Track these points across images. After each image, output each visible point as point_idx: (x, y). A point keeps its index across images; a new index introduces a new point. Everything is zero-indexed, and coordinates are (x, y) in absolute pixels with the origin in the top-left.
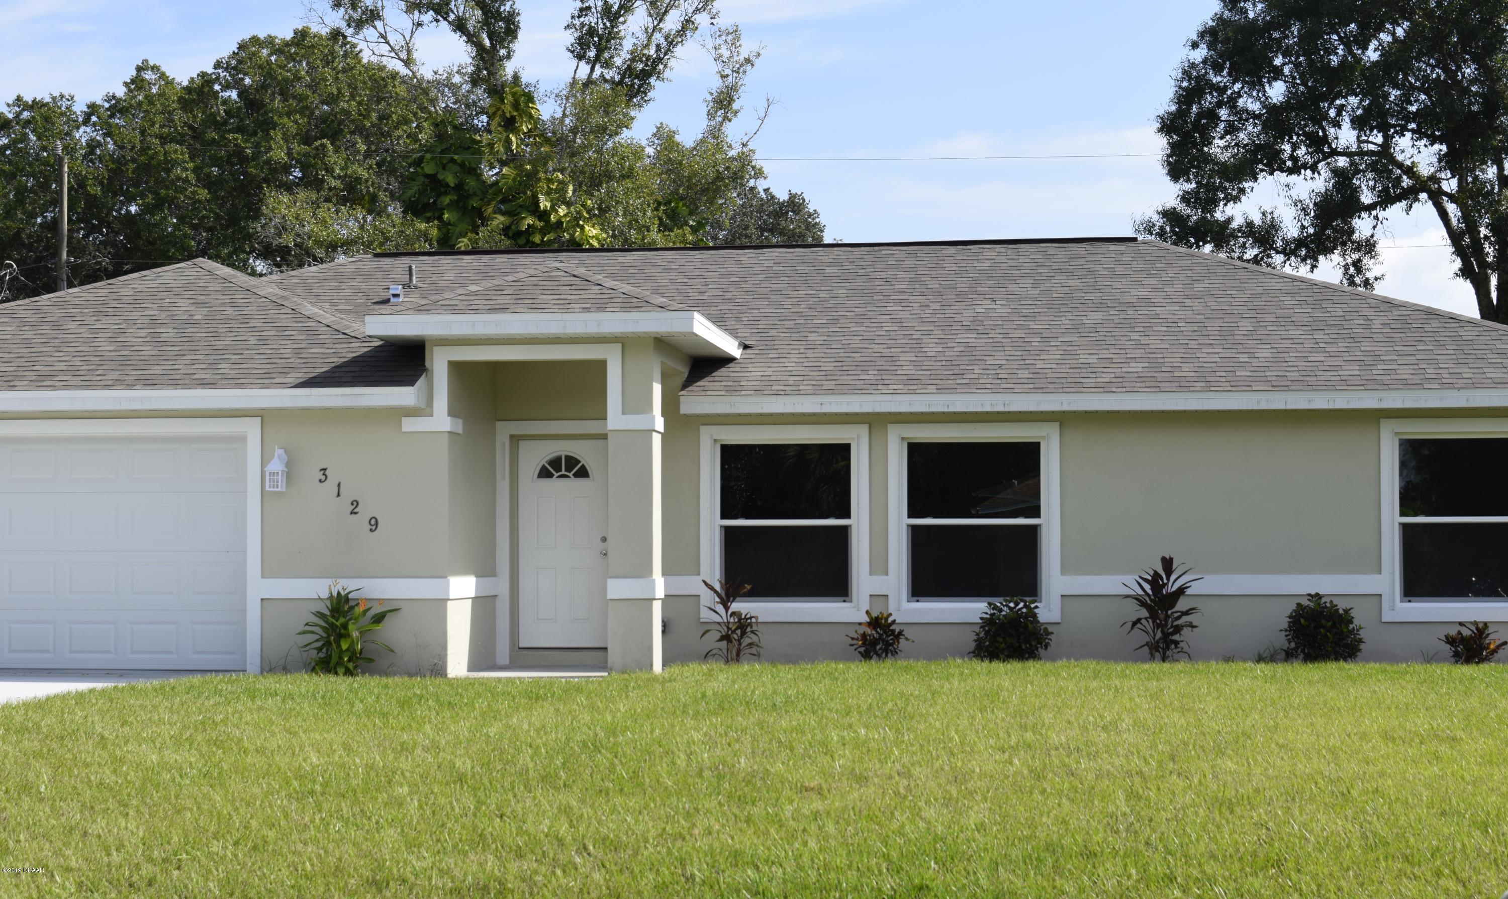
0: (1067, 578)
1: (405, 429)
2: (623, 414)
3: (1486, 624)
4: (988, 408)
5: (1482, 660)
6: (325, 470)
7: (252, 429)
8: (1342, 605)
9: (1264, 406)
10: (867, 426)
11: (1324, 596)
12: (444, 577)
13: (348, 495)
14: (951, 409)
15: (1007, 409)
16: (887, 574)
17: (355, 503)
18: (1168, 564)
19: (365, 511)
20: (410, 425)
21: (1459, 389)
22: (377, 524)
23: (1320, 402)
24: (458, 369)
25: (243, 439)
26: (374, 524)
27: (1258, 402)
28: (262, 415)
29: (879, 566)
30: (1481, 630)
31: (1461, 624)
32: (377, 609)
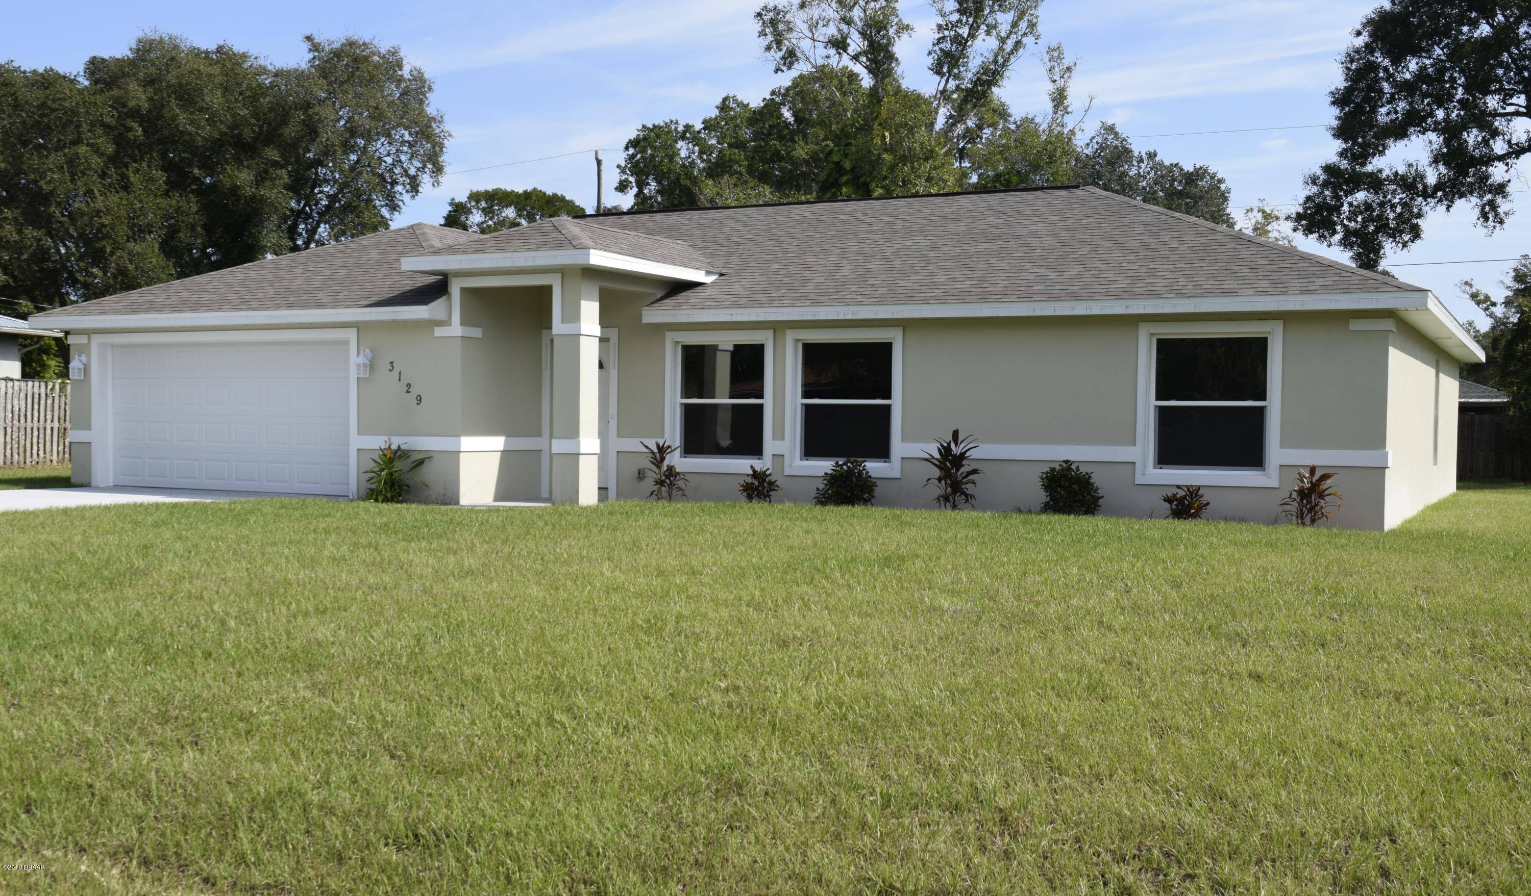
0: (906, 445)
1: (436, 335)
2: (562, 322)
3: (1199, 488)
4: (842, 317)
5: (1195, 516)
6: (392, 363)
7: (351, 335)
8: (1083, 469)
9: (1038, 313)
10: (772, 330)
11: (1074, 462)
12: (459, 436)
13: (405, 381)
14: (817, 318)
15: (855, 317)
16: (783, 439)
17: (409, 385)
18: (956, 434)
19: (415, 391)
20: (439, 332)
21: (1188, 297)
22: (420, 400)
23: (1080, 309)
24: (467, 292)
25: (346, 343)
26: (419, 399)
27: (1034, 310)
28: (357, 326)
29: (779, 434)
30: (1194, 492)
31: (1178, 487)
32: (419, 457)
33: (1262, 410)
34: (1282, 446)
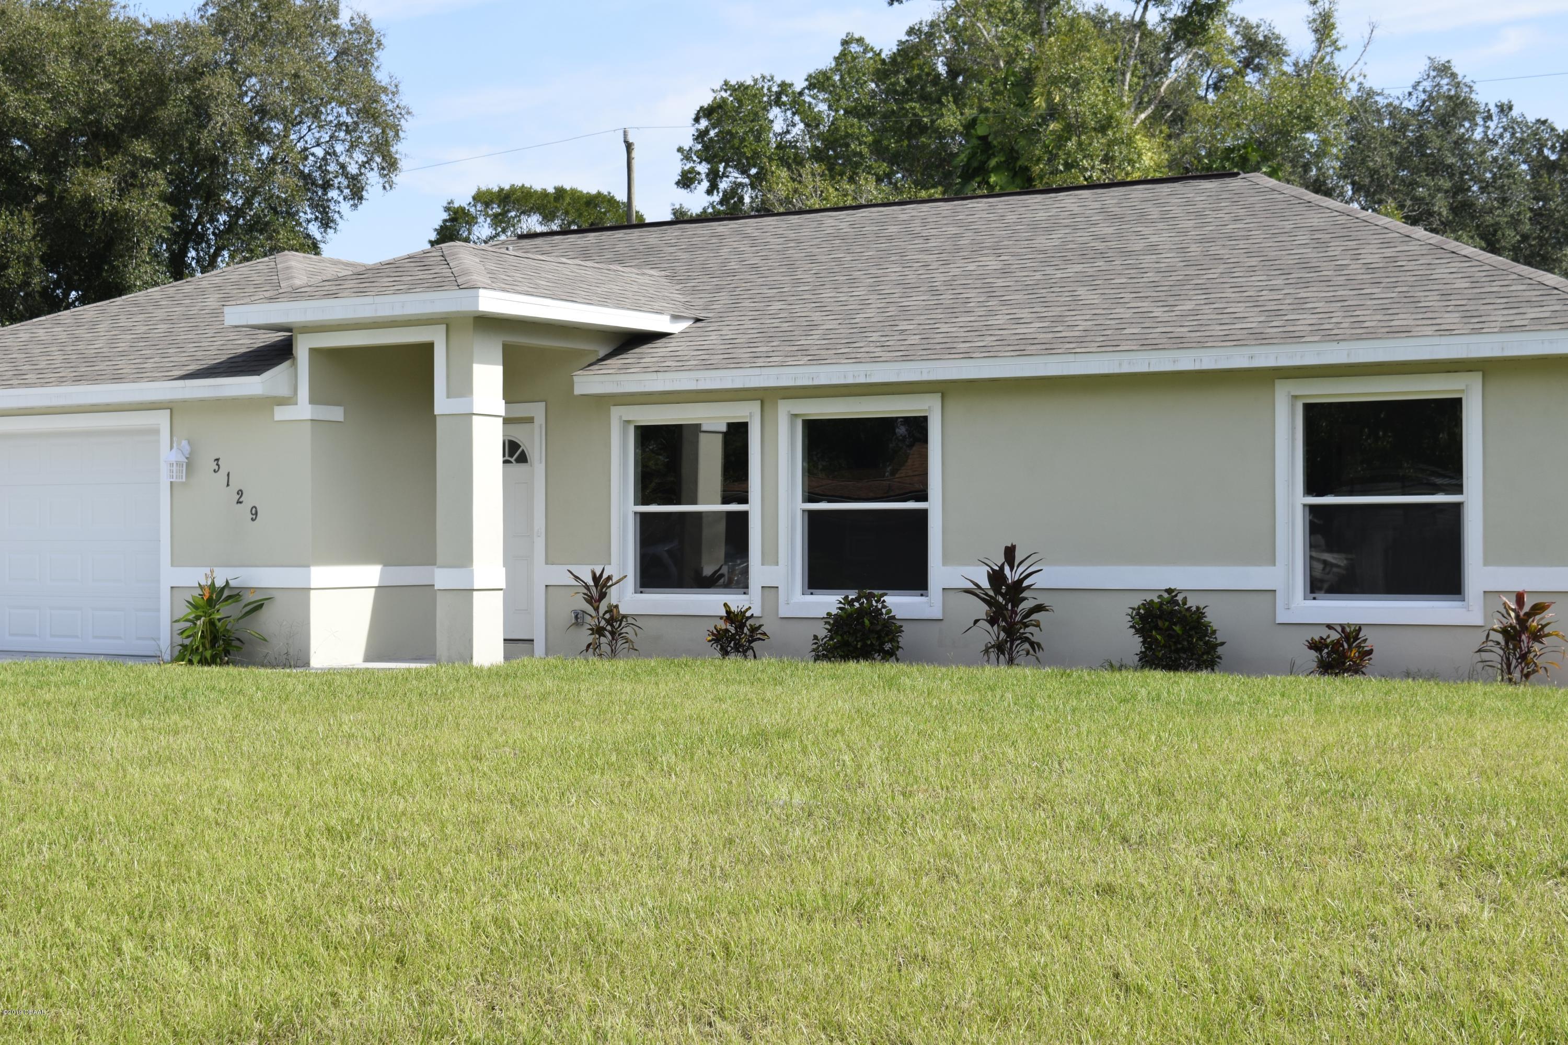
0: (949, 569)
1: (276, 418)
2: (448, 397)
3: (1359, 628)
4: (850, 380)
5: (1356, 669)
6: (217, 460)
7: (162, 419)
8: (1192, 603)
9: (1126, 369)
10: (759, 402)
11: (1180, 591)
12: (308, 566)
13: (235, 485)
14: (816, 383)
15: (869, 380)
16: (778, 564)
17: (240, 493)
18: (1010, 553)
19: (249, 500)
20: (282, 413)
21: (1338, 341)
22: (256, 514)
23: (1186, 361)
24: (319, 355)
25: (156, 431)
26: (255, 513)
27: (1120, 364)
28: (172, 407)
29: (770, 557)
30: (1351, 634)
31: (1329, 626)
32: (251, 597)
33: (1458, 507)
34: (1487, 562)
